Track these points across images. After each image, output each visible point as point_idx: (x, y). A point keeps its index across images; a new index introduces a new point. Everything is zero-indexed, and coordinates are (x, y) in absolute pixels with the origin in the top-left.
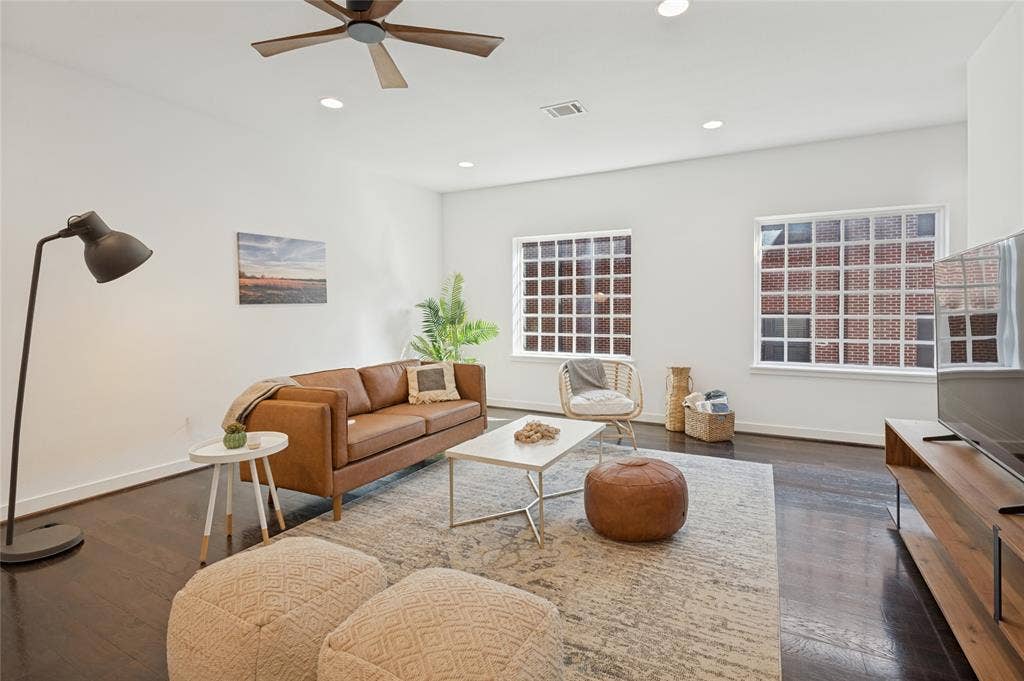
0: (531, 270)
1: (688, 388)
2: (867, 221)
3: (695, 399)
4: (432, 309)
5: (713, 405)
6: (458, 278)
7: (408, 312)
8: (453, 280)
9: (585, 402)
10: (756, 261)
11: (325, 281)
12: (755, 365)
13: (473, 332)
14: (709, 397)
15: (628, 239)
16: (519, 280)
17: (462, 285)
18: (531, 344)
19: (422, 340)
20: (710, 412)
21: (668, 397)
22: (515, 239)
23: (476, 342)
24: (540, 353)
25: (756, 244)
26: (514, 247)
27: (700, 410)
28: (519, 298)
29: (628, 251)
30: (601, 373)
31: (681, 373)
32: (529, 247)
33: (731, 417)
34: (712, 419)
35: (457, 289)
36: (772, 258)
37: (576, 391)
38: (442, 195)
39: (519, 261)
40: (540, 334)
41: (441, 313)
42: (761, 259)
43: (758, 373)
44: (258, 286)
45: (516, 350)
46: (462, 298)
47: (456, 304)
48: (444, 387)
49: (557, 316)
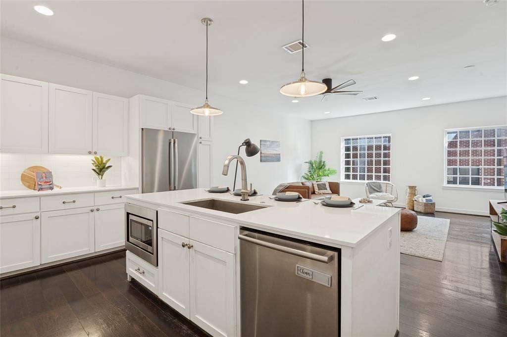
0: (348, 149)
1: (415, 194)
2: (494, 130)
3: (419, 197)
4: (311, 163)
5: (426, 200)
6: (321, 153)
7: (301, 164)
8: (319, 153)
9: (375, 196)
10: (445, 146)
11: (280, 154)
12: (444, 185)
13: (326, 172)
14: (424, 197)
15: (389, 137)
16: (343, 152)
17: (323, 155)
18: (347, 177)
19: (307, 174)
20: (425, 202)
21: (407, 197)
22: (341, 137)
23: (328, 176)
24: (351, 180)
25: (445, 139)
26: (341, 140)
27: (421, 201)
28: (343, 159)
29: (389, 142)
30: (380, 187)
31: (413, 189)
32: (347, 140)
33: (434, 204)
34: (426, 205)
35: (321, 157)
36: (452, 144)
37: (370, 193)
38: (312, 121)
39: (343, 145)
40: (351, 173)
41: (314, 165)
42: (447, 145)
43: (445, 188)
44: (265, 156)
45: (342, 179)
46: (323, 160)
47: (320, 162)
48: (326, 189)
49: (359, 166)
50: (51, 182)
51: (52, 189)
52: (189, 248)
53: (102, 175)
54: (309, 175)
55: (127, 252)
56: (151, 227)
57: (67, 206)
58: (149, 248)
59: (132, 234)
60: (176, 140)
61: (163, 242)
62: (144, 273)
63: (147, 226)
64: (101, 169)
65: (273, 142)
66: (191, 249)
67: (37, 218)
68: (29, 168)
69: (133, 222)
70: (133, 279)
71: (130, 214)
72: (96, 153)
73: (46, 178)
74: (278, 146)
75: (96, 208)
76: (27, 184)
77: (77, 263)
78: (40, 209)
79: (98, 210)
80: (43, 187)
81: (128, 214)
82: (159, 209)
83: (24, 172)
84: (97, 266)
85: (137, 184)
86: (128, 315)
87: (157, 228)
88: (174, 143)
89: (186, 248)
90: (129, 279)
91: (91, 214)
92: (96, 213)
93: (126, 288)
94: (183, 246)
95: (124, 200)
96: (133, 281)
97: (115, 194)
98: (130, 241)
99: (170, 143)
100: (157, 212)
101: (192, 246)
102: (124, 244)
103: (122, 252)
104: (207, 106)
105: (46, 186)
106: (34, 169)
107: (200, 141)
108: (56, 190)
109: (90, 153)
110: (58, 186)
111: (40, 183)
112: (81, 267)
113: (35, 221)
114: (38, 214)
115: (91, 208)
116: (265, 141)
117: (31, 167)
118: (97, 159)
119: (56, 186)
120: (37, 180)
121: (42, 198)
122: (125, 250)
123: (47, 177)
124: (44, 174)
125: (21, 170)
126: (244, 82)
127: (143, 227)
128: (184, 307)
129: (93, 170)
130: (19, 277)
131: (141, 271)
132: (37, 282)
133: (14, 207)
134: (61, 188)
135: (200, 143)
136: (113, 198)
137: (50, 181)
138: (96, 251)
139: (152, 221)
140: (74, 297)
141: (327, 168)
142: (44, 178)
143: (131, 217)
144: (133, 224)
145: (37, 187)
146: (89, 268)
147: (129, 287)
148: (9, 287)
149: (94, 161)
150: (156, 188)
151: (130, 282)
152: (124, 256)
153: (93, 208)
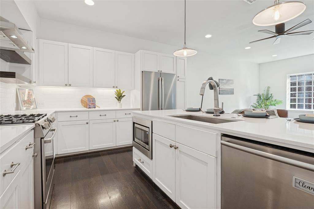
0: (293, 84)
4: (259, 96)
6: (269, 88)
7: (251, 97)
8: (267, 88)
11: (233, 89)
13: (273, 102)
16: (289, 87)
18: (293, 106)
19: (255, 104)
22: (287, 75)
23: (275, 105)
24: (297, 109)
26: (287, 77)
28: (289, 92)
32: (293, 77)
35: (268, 90)
38: (259, 64)
39: (289, 81)
40: (297, 103)
41: (262, 97)
44: (222, 91)
45: (288, 108)
46: (270, 93)
47: (268, 94)
48: (275, 115)
49: (305, 98)
51: (95, 107)
52: (175, 148)
53: (120, 101)
54: (258, 104)
55: (134, 147)
56: (148, 132)
57: (102, 118)
58: (147, 146)
59: (137, 137)
60: (163, 78)
61: (156, 143)
62: (143, 162)
63: (145, 132)
64: (120, 97)
65: (228, 80)
66: (176, 150)
67: (87, 123)
68: (84, 96)
69: (136, 129)
70: (137, 165)
71: (135, 123)
72: (117, 87)
73: (92, 101)
74: (232, 83)
75: (117, 119)
76: (83, 105)
77: (107, 152)
78: (89, 118)
79: (118, 121)
80: (91, 106)
81: (134, 123)
82: (153, 120)
83: (82, 98)
84: (117, 154)
85: (139, 106)
86: (134, 189)
87: (152, 133)
88: (162, 80)
89: (173, 148)
90: (134, 165)
91: (114, 123)
92: (116, 122)
93: (133, 170)
94: (171, 147)
95: (132, 115)
96: (137, 167)
97: (127, 112)
98: (135, 141)
99: (159, 80)
100: (152, 122)
101: (178, 148)
102: (132, 143)
103: (131, 148)
104: (185, 48)
106: (88, 96)
107: (178, 79)
108: (97, 108)
109: (114, 87)
110: (98, 107)
112: (109, 154)
113: (86, 125)
114: (88, 121)
115: (114, 120)
116: (223, 80)
117: (86, 96)
118: (117, 91)
119: (97, 106)
120: (88, 103)
121: (90, 112)
122: (132, 147)
124: (91, 99)
126: (208, 36)
127: (143, 132)
128: (171, 192)
129: (115, 97)
130: (79, 156)
131: (142, 161)
132: (87, 160)
133: (77, 116)
134: (99, 107)
135: (178, 80)
136: (126, 114)
137: (94, 104)
138: (117, 145)
139: (149, 128)
140: (104, 171)
141: (273, 99)
142: (91, 102)
143: (136, 125)
144: (137, 130)
145: (88, 106)
146: (112, 155)
147: (134, 170)
148: (74, 161)
149: (116, 92)
150: (150, 108)
151: (135, 167)
152: (132, 150)
153: (115, 119)
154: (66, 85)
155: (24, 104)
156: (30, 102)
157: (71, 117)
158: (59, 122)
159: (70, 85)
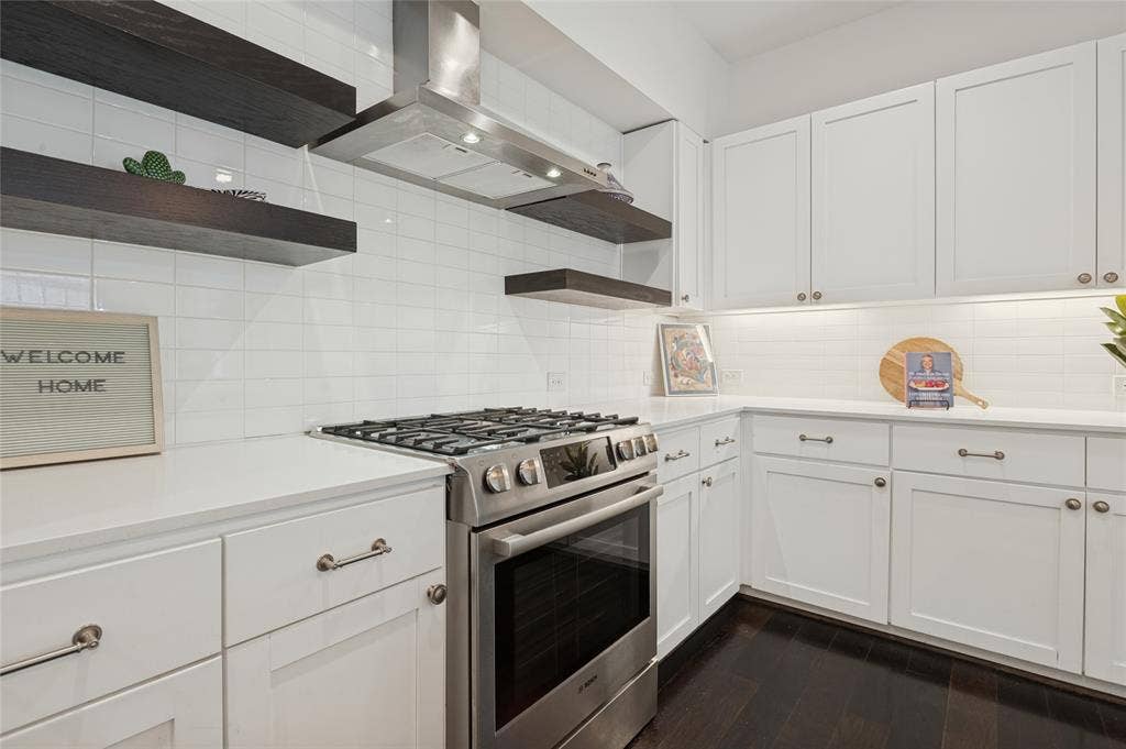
50: (947, 386)
51: (947, 404)
57: (973, 467)
67: (881, 484)
68: (899, 344)
72: (1113, 279)
73: (933, 371)
75: (1094, 498)
76: (892, 387)
78: (891, 458)
79: (1101, 508)
80: (924, 396)
83: (888, 354)
105: (929, 396)
106: (912, 346)
109: (1085, 280)
110: (973, 400)
111: (912, 385)
113: (874, 493)
114: (885, 474)
115: (1073, 494)
117: (907, 342)
119: (967, 398)
120: (909, 376)
121: (895, 428)
123: (936, 368)
124: (927, 359)
125: (881, 349)
129: (1109, 346)
133: (830, 441)
134: (984, 405)
137: (944, 383)
142: (928, 372)
145: (907, 396)
149: (1112, 313)
153: (1079, 496)
154: (802, 298)
155: (676, 376)
156: (697, 369)
157: (803, 438)
158: (758, 453)
159: (817, 296)
